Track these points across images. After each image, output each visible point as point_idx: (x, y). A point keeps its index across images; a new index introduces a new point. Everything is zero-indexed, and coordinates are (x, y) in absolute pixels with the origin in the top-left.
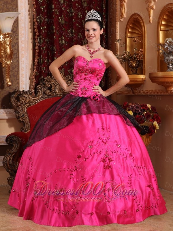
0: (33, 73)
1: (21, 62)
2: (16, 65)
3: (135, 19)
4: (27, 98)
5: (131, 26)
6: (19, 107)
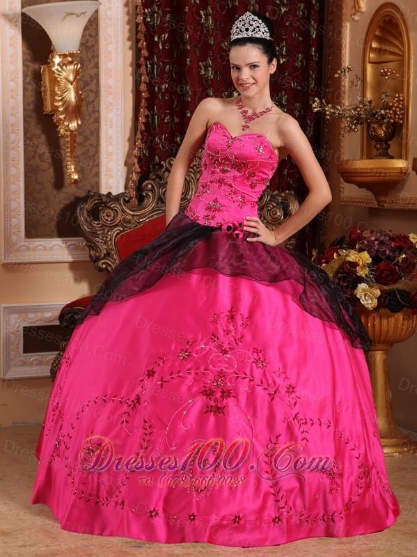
0: (134, 149)
1: (106, 122)
2: (93, 129)
3: (387, 16)
4: (117, 213)
5: (377, 33)
6: (98, 234)
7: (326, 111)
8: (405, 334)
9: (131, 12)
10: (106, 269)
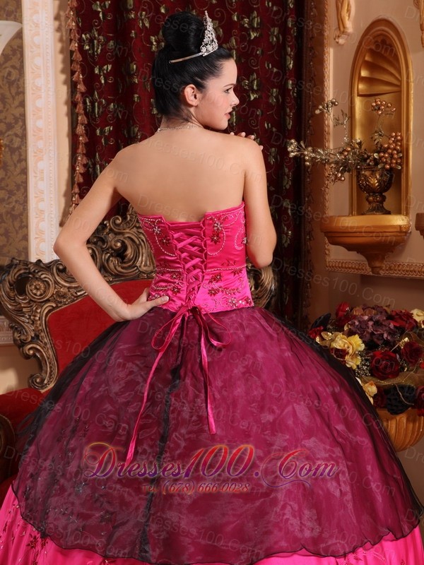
0: (71, 206)
1: (36, 173)
2: (20, 182)
3: (378, 36)
4: (49, 285)
5: (367, 58)
6: (23, 313)
7: (305, 155)
8: (410, 441)
9: (64, 38)
10: (34, 355)
